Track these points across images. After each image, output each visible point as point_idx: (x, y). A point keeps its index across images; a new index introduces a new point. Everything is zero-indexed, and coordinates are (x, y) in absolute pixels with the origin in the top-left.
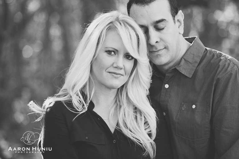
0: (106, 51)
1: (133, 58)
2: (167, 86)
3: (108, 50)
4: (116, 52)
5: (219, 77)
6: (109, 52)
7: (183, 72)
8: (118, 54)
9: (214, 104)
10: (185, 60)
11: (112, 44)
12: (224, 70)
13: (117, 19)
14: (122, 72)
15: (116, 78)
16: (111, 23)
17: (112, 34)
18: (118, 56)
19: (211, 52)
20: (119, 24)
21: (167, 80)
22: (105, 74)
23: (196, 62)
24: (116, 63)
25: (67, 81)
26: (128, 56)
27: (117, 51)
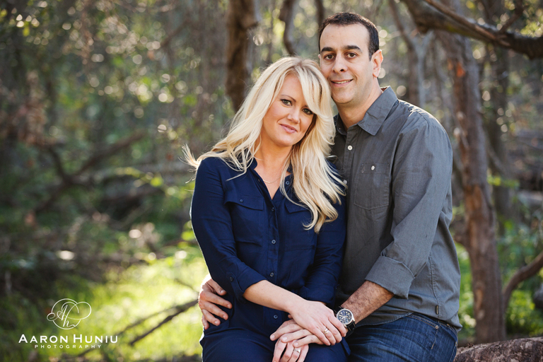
0: (282, 100)
1: (311, 113)
2: (350, 148)
3: (283, 98)
4: (293, 102)
5: (403, 132)
6: (285, 101)
7: (367, 129)
8: (295, 105)
9: (395, 165)
10: (370, 115)
11: (290, 92)
12: (410, 125)
13: (300, 64)
14: (297, 127)
15: (288, 133)
16: (293, 67)
17: (291, 81)
18: (295, 108)
19: (402, 105)
20: (301, 70)
21: (349, 140)
22: (276, 126)
23: (382, 117)
24: (292, 115)
25: (229, 135)
26: (306, 110)
27: (295, 101)
